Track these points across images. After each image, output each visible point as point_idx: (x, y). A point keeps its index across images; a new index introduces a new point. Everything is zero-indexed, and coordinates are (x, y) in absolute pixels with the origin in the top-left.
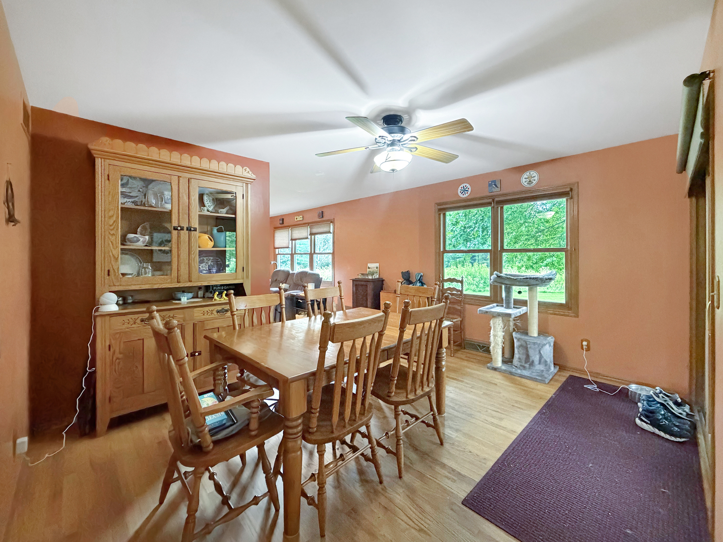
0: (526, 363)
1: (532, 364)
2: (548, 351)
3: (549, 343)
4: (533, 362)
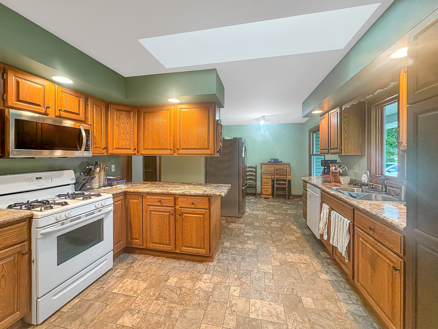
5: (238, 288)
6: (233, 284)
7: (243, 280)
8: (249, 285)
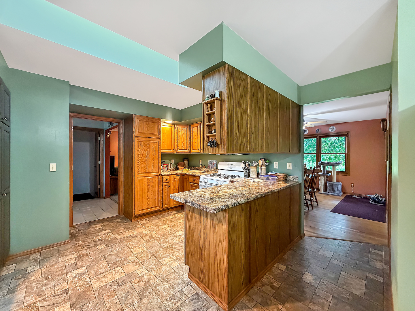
0: (332, 191)
1: (334, 191)
2: (340, 187)
3: (340, 184)
4: (335, 190)
5: (142, 275)
6: (148, 275)
7: (142, 284)
8: (133, 284)
